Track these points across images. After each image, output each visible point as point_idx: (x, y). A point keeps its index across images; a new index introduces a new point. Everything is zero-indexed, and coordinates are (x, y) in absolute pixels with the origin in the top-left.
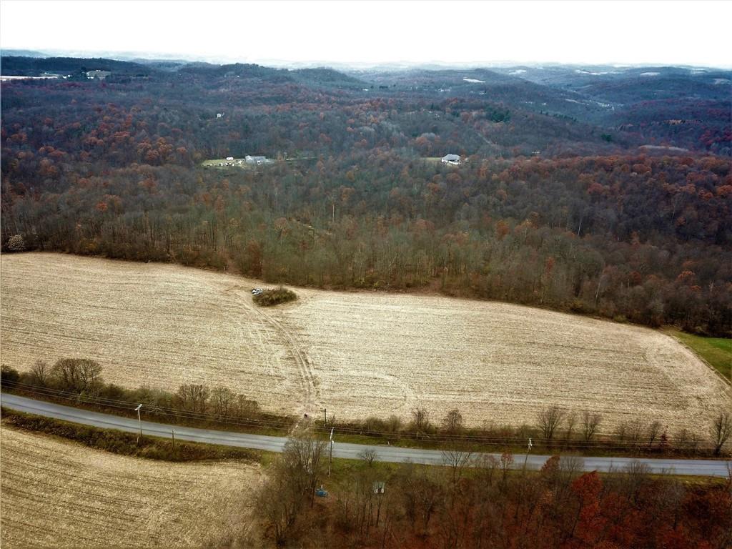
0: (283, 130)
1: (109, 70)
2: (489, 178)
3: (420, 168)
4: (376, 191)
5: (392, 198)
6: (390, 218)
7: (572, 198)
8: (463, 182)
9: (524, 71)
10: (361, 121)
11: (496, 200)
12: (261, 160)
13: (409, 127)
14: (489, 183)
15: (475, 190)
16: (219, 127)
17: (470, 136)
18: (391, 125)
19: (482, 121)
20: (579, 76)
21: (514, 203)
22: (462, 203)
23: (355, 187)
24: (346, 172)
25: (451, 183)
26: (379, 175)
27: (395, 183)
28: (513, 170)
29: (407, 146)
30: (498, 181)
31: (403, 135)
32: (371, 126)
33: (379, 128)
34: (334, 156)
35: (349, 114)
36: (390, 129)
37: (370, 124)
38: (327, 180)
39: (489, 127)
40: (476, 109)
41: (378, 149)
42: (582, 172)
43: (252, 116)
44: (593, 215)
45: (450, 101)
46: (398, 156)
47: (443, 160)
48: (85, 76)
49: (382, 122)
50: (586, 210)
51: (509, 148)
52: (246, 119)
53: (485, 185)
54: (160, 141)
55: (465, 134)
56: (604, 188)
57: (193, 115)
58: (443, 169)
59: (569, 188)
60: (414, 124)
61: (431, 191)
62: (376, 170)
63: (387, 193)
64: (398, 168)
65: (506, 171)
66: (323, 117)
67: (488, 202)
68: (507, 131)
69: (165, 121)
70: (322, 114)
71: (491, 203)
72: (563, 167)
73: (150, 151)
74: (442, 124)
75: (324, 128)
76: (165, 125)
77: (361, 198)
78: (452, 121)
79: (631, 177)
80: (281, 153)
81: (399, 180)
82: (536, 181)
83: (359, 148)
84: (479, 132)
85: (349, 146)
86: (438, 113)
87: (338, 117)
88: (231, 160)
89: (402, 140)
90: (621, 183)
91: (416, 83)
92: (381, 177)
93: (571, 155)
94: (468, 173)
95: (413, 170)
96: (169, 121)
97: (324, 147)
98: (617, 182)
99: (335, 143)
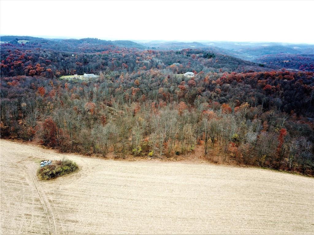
0: (104, 61)
1: (29, 40)
2: (210, 83)
3: (174, 78)
4: (151, 90)
5: (159, 93)
6: (158, 104)
7: (256, 93)
8: (197, 85)
9: (213, 44)
10: (143, 58)
11: (215, 94)
12: (92, 76)
13: (167, 61)
14: (211, 85)
15: (204, 88)
16: (71, 60)
17: (197, 64)
19: (201, 58)
20: (236, 46)
21: (225, 95)
22: (197, 95)
23: (139, 88)
24: (135, 81)
25: (191, 85)
26: (152, 82)
27: (161, 85)
28: (222, 79)
29: (166, 69)
30: (215, 84)
31: (164, 65)
33: (152, 61)
34: (129, 73)
35: (137, 56)
36: (157, 61)
37: (147, 59)
38: (125, 85)
39: (205, 61)
40: (198, 54)
41: (151, 70)
42: (259, 79)
43: (89, 55)
44: (268, 101)
45: (185, 50)
46: (162, 73)
47: (185, 75)
48: (17, 42)
49: (153, 59)
50: (265, 99)
51: (218, 69)
52: (85, 56)
53: (209, 87)
54: (38, 65)
55: (194, 64)
56: (272, 87)
57: (59, 55)
58: (186, 79)
59: (253, 87)
60: (169, 60)
61: (180, 89)
62: (150, 80)
63: (157, 91)
64: (162, 78)
65: (219, 79)
66: (124, 56)
67: (211, 94)
68: (214, 62)
69: (43, 56)
70: (124, 55)
71: (213, 95)
72: (248, 77)
73: (31, 70)
74: (182, 60)
75: (125, 61)
76: (43, 58)
77: (143, 93)
78: (187, 58)
79: (285, 82)
80: (102, 73)
81: (163, 84)
82: (235, 84)
83: (142, 70)
84: (200, 63)
85: (137, 69)
86: (180, 55)
87: (132, 56)
88: (76, 76)
89: (163, 66)
90: (280, 84)
91: (168, 47)
92: (153, 82)
93: (251, 72)
94: (199, 80)
95: (170, 79)
96: (45, 56)
97: (124, 70)
98: (278, 84)
99: (130, 68)
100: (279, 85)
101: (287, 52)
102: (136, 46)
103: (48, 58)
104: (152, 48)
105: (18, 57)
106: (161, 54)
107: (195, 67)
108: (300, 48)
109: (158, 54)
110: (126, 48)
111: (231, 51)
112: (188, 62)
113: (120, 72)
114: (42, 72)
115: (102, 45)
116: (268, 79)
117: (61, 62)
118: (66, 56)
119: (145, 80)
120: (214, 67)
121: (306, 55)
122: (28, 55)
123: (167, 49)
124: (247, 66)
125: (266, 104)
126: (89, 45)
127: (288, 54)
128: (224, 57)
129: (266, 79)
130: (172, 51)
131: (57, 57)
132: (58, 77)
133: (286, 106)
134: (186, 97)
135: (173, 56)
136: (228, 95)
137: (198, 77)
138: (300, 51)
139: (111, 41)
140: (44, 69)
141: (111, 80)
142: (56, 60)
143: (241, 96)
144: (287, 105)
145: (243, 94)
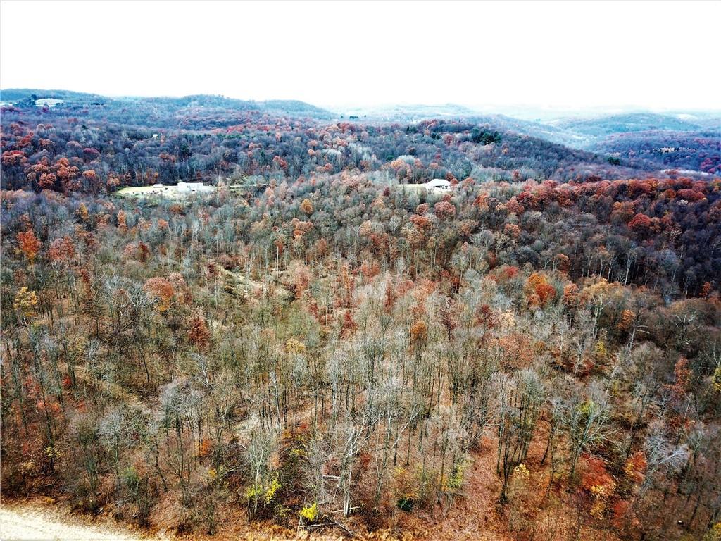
0: (229, 151)
2: (492, 208)
3: (399, 195)
4: (341, 225)
5: (363, 235)
7: (610, 236)
8: (457, 214)
10: (326, 143)
11: (506, 238)
12: (199, 187)
13: (383, 150)
14: (493, 214)
15: (476, 223)
16: (149, 147)
17: (456, 159)
18: (361, 148)
19: (467, 143)
21: (530, 241)
22: (458, 240)
23: (312, 221)
24: (301, 202)
25: (442, 215)
26: (345, 206)
27: (366, 215)
28: (522, 198)
29: (380, 170)
30: (506, 213)
31: (375, 158)
32: (337, 149)
33: (348, 151)
34: (288, 181)
35: (312, 136)
36: (360, 152)
37: (336, 146)
38: (276, 212)
39: (477, 150)
40: (458, 132)
41: (344, 173)
42: (615, 199)
43: (193, 136)
44: (643, 258)
45: (428, 123)
46: (370, 181)
47: (428, 186)
48: (34, 103)
49: (351, 145)
50: (634, 252)
51: (509, 172)
52: (184, 139)
53: (489, 218)
54: (62, 162)
55: (450, 157)
56: (652, 220)
57: (121, 135)
58: (429, 198)
59: (601, 220)
60: (389, 147)
61: (416, 226)
62: (341, 198)
63: (356, 229)
64: (370, 196)
65: (513, 200)
66: (279, 137)
67: (496, 240)
68: (500, 153)
69: (78, 139)
70: (279, 134)
71: (499, 242)
72: (588, 194)
73: (44, 175)
74: (421, 147)
75: (280, 150)
76: (77, 144)
77: (321, 236)
78: (432, 143)
79: (681, 206)
80: (223, 179)
81: (371, 211)
82: (556, 212)
83: (322, 172)
84: (465, 155)
85: (309, 171)
86: (415, 135)
87: (298, 138)
88: (158, 188)
89: (375, 164)
90: (672, 214)
91: (387, 115)
92: (347, 207)
93: (594, 179)
94: (464, 202)
95: (390, 199)
96: (83, 139)
97: (277, 174)
98: (666, 212)
99: (292, 167)
100: (668, 215)
101: (666, 128)
102: (312, 113)
103: (91, 142)
104: (351, 117)
105: (15, 140)
106: (370, 134)
107: (452, 166)
108: (696, 118)
109: (363, 133)
110: (289, 117)
111: (535, 124)
112: (434, 154)
113: (267, 178)
114: (70, 178)
115: (231, 111)
116: (639, 200)
117: (124, 153)
118: (138, 139)
119: (327, 200)
120: (499, 166)
121: (713, 135)
122: (41, 137)
123: (386, 120)
124: (582, 165)
125: (637, 266)
126: (202, 109)
127: (668, 132)
128: (523, 142)
129: (633, 198)
130: (397, 126)
131: (115, 140)
132: (112, 190)
133: (690, 271)
134: (429, 245)
135: (399, 139)
136: (537, 242)
137: (460, 194)
138: (695, 124)
139: (254, 101)
140: (76, 171)
141: (244, 197)
142: (112, 149)
143: (571, 243)
144: (691, 268)
145: (578, 238)
